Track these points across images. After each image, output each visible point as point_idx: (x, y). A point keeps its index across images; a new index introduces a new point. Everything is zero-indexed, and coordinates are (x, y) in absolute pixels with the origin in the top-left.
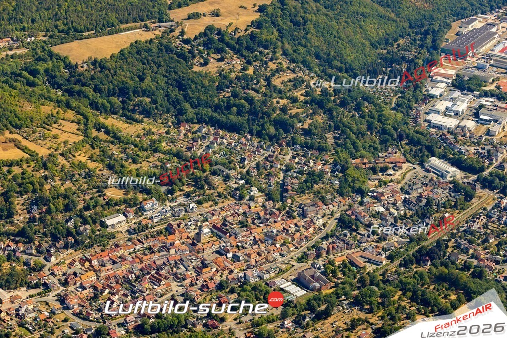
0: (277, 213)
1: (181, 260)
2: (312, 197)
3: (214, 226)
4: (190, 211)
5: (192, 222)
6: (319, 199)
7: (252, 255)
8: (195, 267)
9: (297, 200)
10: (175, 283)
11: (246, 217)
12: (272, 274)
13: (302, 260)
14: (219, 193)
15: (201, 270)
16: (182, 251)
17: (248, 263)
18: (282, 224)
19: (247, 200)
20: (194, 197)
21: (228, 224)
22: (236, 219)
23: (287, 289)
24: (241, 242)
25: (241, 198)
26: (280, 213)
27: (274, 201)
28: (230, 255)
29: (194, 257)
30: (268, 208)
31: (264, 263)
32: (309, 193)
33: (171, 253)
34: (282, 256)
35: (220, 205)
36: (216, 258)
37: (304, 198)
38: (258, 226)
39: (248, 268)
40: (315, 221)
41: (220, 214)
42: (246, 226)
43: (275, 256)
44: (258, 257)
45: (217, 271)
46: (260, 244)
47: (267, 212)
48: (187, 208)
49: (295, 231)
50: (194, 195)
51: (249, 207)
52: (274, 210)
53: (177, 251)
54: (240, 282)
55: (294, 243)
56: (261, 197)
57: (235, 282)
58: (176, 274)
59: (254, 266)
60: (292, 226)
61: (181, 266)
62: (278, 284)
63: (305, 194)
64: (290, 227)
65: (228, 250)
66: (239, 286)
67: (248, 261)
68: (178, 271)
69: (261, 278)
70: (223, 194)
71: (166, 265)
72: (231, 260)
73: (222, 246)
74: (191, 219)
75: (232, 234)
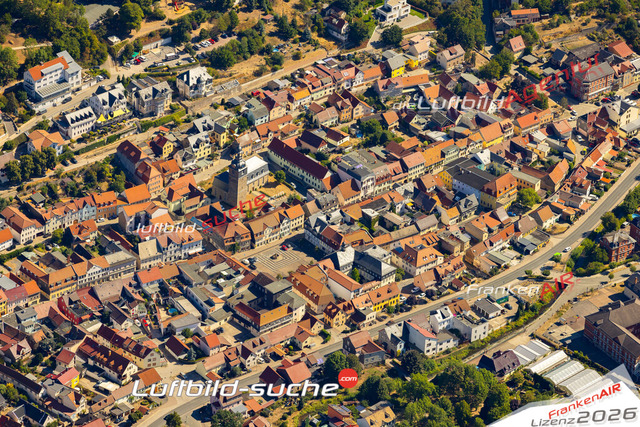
0: (483, 87)
1: (181, 279)
2: (593, 24)
3: (277, 145)
4: (189, 93)
5: (202, 135)
6: (617, 31)
7: (421, 254)
8: (234, 302)
9: (545, 36)
10: (171, 365)
11: (380, 107)
12: (497, 323)
13: (592, 265)
14: (279, 21)
15: (257, 317)
16: (181, 246)
17: (408, 282)
18: (503, 129)
19: (376, 45)
20: (198, 39)
21: (322, 135)
22: (345, 115)
23: (556, 378)
24: (377, 203)
25: (356, 37)
26: (493, 88)
27: (466, 46)
28: (346, 257)
29: (222, 268)
30: (450, 69)
31: (464, 281)
32: (581, 11)
33: (143, 255)
34: (521, 249)
35: (289, 67)
36: (302, 270)
37: (564, 28)
38: (422, 138)
39: (411, 302)
40: (614, 116)
41: (291, 98)
42: (383, 140)
43: (494, 251)
44: (440, 260)
45: (309, 317)
46: (442, 210)
47: (450, 87)
48: (180, 83)
49: (551, 153)
50: (196, 33)
51: (387, 72)
52: (471, 79)
53: (163, 244)
54: (392, 354)
55: (555, 200)
56: (420, 28)
57: (377, 359)
58: (170, 332)
59: (430, 294)
60: (540, 135)
61: (184, 303)
62: (524, 359)
63: (567, 13)
64: (531, 140)
65: (339, 237)
66: (392, 373)
67: (408, 275)
68: (178, 323)
69: (461, 337)
70: (293, 24)
71: (131, 300)
72: (352, 275)
73: (313, 222)
74: (198, 123)
75: (343, 174)
